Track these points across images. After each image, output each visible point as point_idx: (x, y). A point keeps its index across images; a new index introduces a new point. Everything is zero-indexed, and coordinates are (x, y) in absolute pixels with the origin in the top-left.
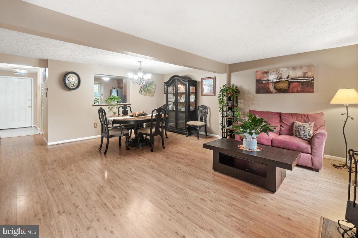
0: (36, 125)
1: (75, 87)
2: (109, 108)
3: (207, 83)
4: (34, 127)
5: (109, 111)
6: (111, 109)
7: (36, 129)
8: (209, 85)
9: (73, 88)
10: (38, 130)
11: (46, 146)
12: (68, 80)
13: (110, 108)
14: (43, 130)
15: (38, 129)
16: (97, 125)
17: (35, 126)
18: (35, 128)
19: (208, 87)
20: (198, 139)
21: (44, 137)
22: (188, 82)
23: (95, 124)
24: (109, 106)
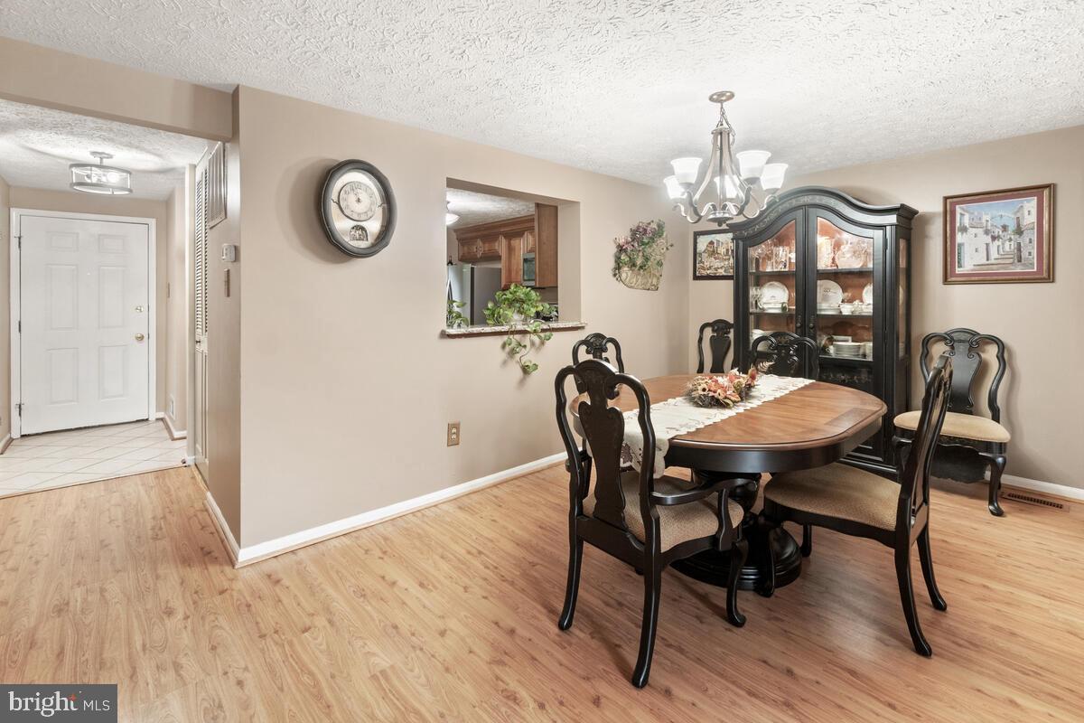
0: (166, 413)
1: (371, 240)
2: (504, 346)
3: (985, 218)
4: (157, 419)
5: (505, 363)
6: (512, 353)
7: (166, 434)
8: (1005, 228)
9: (363, 244)
10: (174, 439)
11: (228, 569)
12: (339, 204)
13: (508, 348)
14: (199, 447)
15: (177, 434)
16: (457, 434)
17: (161, 415)
18: (161, 423)
19: (994, 238)
20: (999, 513)
21: (209, 494)
22: (898, 216)
23: (451, 426)
24: (505, 338)
